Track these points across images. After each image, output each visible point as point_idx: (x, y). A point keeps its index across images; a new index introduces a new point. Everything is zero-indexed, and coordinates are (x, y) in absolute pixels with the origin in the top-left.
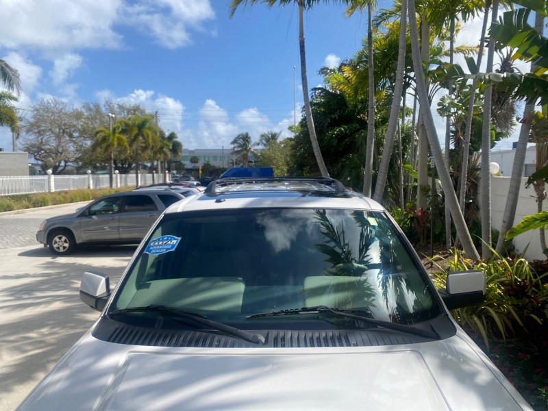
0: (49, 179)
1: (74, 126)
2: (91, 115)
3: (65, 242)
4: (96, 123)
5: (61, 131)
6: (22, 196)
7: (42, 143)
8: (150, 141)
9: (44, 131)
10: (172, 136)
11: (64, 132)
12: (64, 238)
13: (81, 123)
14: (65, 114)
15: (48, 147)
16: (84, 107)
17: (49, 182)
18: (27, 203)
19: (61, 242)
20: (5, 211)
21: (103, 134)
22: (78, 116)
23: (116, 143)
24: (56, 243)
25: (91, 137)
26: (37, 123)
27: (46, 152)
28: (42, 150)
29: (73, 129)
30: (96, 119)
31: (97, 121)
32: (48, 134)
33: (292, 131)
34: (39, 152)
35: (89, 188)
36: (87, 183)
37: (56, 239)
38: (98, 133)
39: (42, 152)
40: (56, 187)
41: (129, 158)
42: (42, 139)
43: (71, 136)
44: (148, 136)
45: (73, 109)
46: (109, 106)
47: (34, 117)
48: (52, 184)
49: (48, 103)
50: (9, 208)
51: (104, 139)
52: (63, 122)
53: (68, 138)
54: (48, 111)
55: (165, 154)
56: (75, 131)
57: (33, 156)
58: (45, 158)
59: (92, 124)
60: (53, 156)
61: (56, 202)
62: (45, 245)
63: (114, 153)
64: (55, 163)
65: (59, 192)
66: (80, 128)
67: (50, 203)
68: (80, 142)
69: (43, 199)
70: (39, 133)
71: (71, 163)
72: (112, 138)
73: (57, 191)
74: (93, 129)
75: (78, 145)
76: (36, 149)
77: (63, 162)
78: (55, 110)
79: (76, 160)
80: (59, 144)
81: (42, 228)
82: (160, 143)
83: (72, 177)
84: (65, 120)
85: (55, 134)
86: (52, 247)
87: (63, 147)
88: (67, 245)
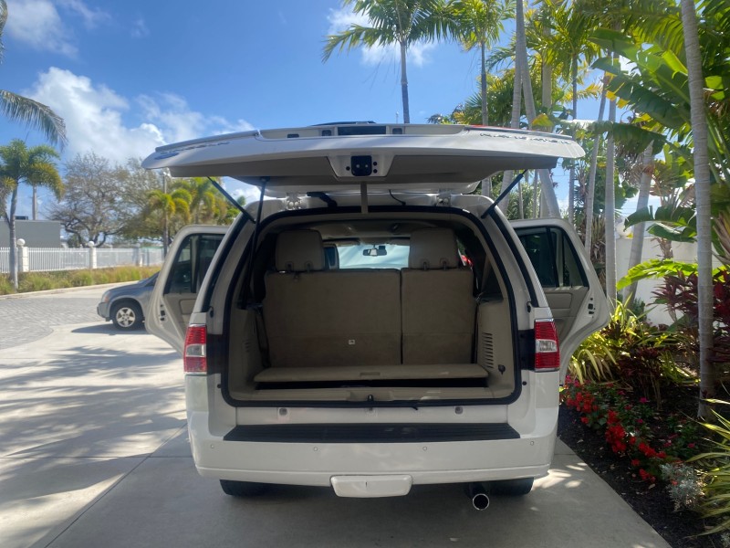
0: (91, 252)
1: (116, 188)
2: (138, 174)
3: (131, 315)
4: (145, 184)
5: (100, 194)
6: (60, 272)
7: (75, 209)
8: (213, 206)
9: (79, 194)
10: (241, 200)
11: (103, 196)
12: (129, 311)
13: (126, 185)
14: (107, 173)
15: (84, 215)
16: (130, 163)
17: (91, 256)
18: (67, 282)
19: (126, 316)
20: (42, 290)
21: (156, 197)
22: (122, 175)
23: (173, 208)
24: (120, 316)
25: (138, 201)
26: (70, 184)
27: (80, 221)
28: (76, 219)
29: (114, 192)
30: (145, 179)
31: (146, 182)
32: (83, 198)
34: (70, 222)
35: (138, 265)
37: (121, 312)
38: (150, 196)
39: (76, 221)
40: (98, 263)
42: (75, 205)
43: (112, 201)
44: (211, 201)
45: (116, 167)
47: (67, 177)
48: (95, 259)
49: (85, 158)
50: (46, 287)
51: (160, 204)
52: (103, 184)
53: (107, 204)
54: (84, 170)
56: (118, 194)
57: (63, 226)
58: (77, 228)
59: (140, 186)
60: (89, 226)
61: (99, 281)
62: (107, 320)
63: (168, 222)
64: (91, 235)
65: (104, 269)
66: (124, 190)
67: (93, 282)
68: (123, 208)
69: (85, 277)
70: (73, 198)
71: (111, 237)
72: (170, 202)
73: (101, 267)
74: (142, 192)
75: (121, 213)
76: (67, 218)
77: (101, 234)
78: (93, 168)
79: (117, 233)
80: (97, 211)
81: (104, 298)
82: (226, 210)
83: (118, 251)
84: (105, 181)
85: (94, 199)
86: (115, 321)
87: (102, 215)
88: (132, 319)
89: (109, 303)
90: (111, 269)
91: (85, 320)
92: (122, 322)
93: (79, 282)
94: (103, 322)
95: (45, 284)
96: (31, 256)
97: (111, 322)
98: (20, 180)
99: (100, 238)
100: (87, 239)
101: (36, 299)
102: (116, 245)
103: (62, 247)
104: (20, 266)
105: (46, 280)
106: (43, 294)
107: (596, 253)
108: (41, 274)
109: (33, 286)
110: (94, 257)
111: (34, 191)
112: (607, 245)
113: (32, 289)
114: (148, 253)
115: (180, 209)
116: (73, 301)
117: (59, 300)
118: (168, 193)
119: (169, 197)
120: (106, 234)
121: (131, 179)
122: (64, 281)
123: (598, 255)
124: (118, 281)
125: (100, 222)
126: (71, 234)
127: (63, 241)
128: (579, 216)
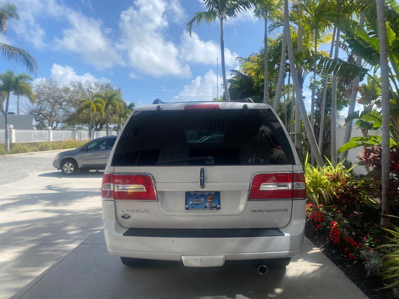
0: (49, 132)
1: (62, 97)
2: (75, 90)
3: (71, 167)
4: (79, 95)
5: (54, 101)
6: (32, 143)
7: (41, 109)
8: (118, 107)
9: (43, 101)
10: (132, 105)
11: (56, 102)
12: (71, 165)
13: (69, 96)
14: (58, 89)
15: (46, 112)
16: (71, 84)
17: (49, 135)
19: (69, 167)
20: (22, 153)
21: (85, 103)
22: (66, 90)
23: (95, 109)
24: (65, 167)
25: (75, 105)
27: (43, 115)
28: (41, 114)
29: (62, 100)
30: (79, 93)
32: (45, 103)
34: (38, 116)
35: (75, 140)
37: (66, 165)
38: (81, 102)
40: (53, 139)
41: (101, 121)
42: (41, 106)
43: (61, 104)
44: (116, 105)
45: (63, 86)
46: (88, 84)
47: (36, 91)
50: (25, 151)
51: (87, 107)
52: (56, 95)
53: (58, 106)
54: (46, 87)
56: (64, 101)
57: (34, 118)
58: (42, 119)
59: (76, 96)
60: (48, 118)
61: (54, 148)
62: (58, 169)
63: (92, 116)
64: (49, 123)
65: (57, 142)
66: (67, 99)
67: (50, 148)
68: (67, 108)
69: (46, 146)
71: (61, 124)
72: (93, 105)
73: (55, 141)
74: (77, 100)
75: (66, 111)
76: (37, 113)
77: (55, 122)
78: (51, 86)
79: (64, 122)
80: (53, 110)
81: (57, 158)
82: (124, 110)
83: (64, 132)
84: (57, 93)
85: (51, 103)
86: (63, 170)
87: (55, 112)
88: (72, 169)
89: (59, 159)
90: (61, 142)
91: (46, 169)
92: (67, 171)
93: (43, 149)
94: (56, 170)
95: (24, 150)
96: (16, 134)
97: (60, 171)
98: (11, 93)
99: (54, 125)
100: (47, 125)
101: (19, 158)
102: (62, 129)
103: (34, 129)
104: (11, 140)
105: (25, 147)
106: (23, 155)
107: (325, 135)
108: (22, 144)
109: (18, 150)
110: (51, 135)
111: (18, 99)
112: (332, 131)
113: (17, 152)
114: (80, 133)
115: (98, 110)
116: (40, 159)
117: (32, 158)
118: (92, 100)
119: (92, 103)
120: (57, 122)
121: (71, 92)
122: (35, 148)
123: (327, 136)
124: (64, 149)
125: (55, 116)
126: (38, 122)
127: (34, 126)
128: (317, 115)
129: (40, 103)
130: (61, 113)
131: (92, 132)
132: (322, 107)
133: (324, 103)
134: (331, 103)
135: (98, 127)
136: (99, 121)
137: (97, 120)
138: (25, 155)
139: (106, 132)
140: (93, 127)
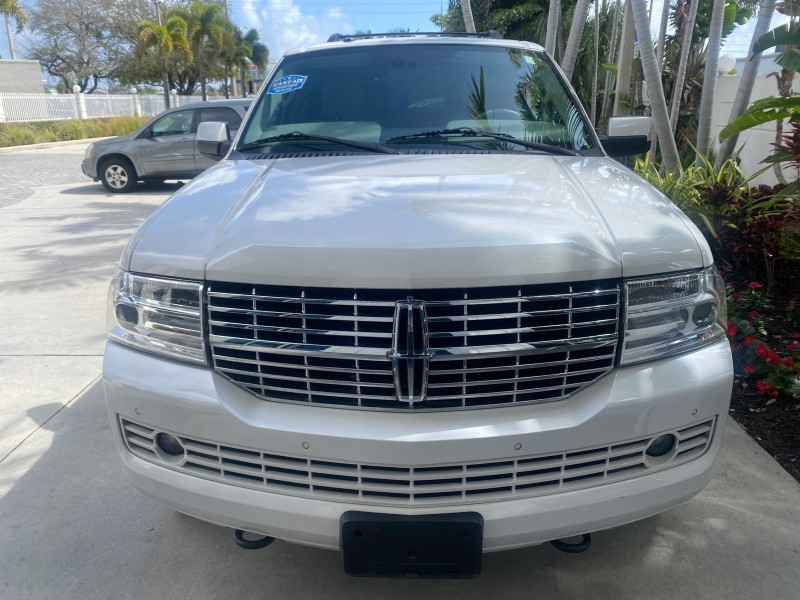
0: (77, 99)
1: (103, 19)
3: (123, 174)
4: (136, 13)
5: (84, 26)
6: (43, 123)
7: (56, 46)
8: (221, 42)
9: (59, 27)
10: (253, 35)
11: (87, 28)
12: (120, 169)
13: (113, 14)
15: (68, 53)
17: (78, 104)
18: (52, 135)
19: (117, 175)
20: (24, 144)
21: (150, 31)
23: (171, 45)
24: (110, 175)
25: (131, 37)
26: (45, 13)
27: (64, 61)
28: (60, 59)
29: (101, 24)
30: (135, 7)
31: (137, 10)
32: (63, 32)
33: (437, 24)
34: (53, 62)
35: (136, 114)
36: (132, 108)
37: (110, 170)
38: (141, 29)
40: (89, 113)
41: (190, 72)
42: (55, 40)
43: (99, 36)
44: (217, 35)
48: (83, 107)
50: (28, 141)
51: (153, 39)
52: (85, 13)
53: (94, 40)
55: (244, 63)
56: (104, 27)
57: (45, 68)
58: (63, 71)
59: (129, 15)
60: (76, 67)
61: (90, 134)
62: (96, 180)
64: (80, 78)
65: (95, 120)
66: (111, 21)
67: (83, 134)
68: (114, 45)
69: (74, 128)
70: (51, 31)
71: (104, 80)
72: (166, 37)
73: (91, 117)
74: (133, 24)
75: (111, 50)
76: (49, 57)
77: (92, 77)
79: (111, 76)
80: (83, 49)
81: (89, 154)
82: (235, 47)
83: (110, 98)
84: (87, 9)
85: (75, 32)
86: (105, 182)
87: (88, 53)
88: (125, 179)
89: (94, 159)
90: (105, 120)
91: (72, 180)
92: (114, 183)
93: (67, 135)
94: (91, 183)
95: (26, 137)
97: (100, 182)
99: (91, 83)
100: (75, 83)
102: (113, 91)
103: (50, 92)
105: (28, 132)
106: (25, 149)
107: (686, 96)
108: (24, 125)
109: (13, 139)
111: (8, 23)
112: (704, 87)
113: (13, 142)
114: (147, 100)
115: (179, 46)
116: (61, 157)
117: (43, 155)
118: (163, 24)
119: (165, 31)
121: (118, 6)
122: (50, 133)
123: (689, 99)
125: (88, 63)
126: (58, 79)
128: (671, 45)
129: (53, 33)
130: (101, 54)
131: (171, 97)
132: (687, 27)
133: (691, 17)
134: (710, 16)
135: (186, 86)
136: (185, 74)
137: (180, 71)
138: (31, 149)
139: (201, 97)
140: (173, 87)
